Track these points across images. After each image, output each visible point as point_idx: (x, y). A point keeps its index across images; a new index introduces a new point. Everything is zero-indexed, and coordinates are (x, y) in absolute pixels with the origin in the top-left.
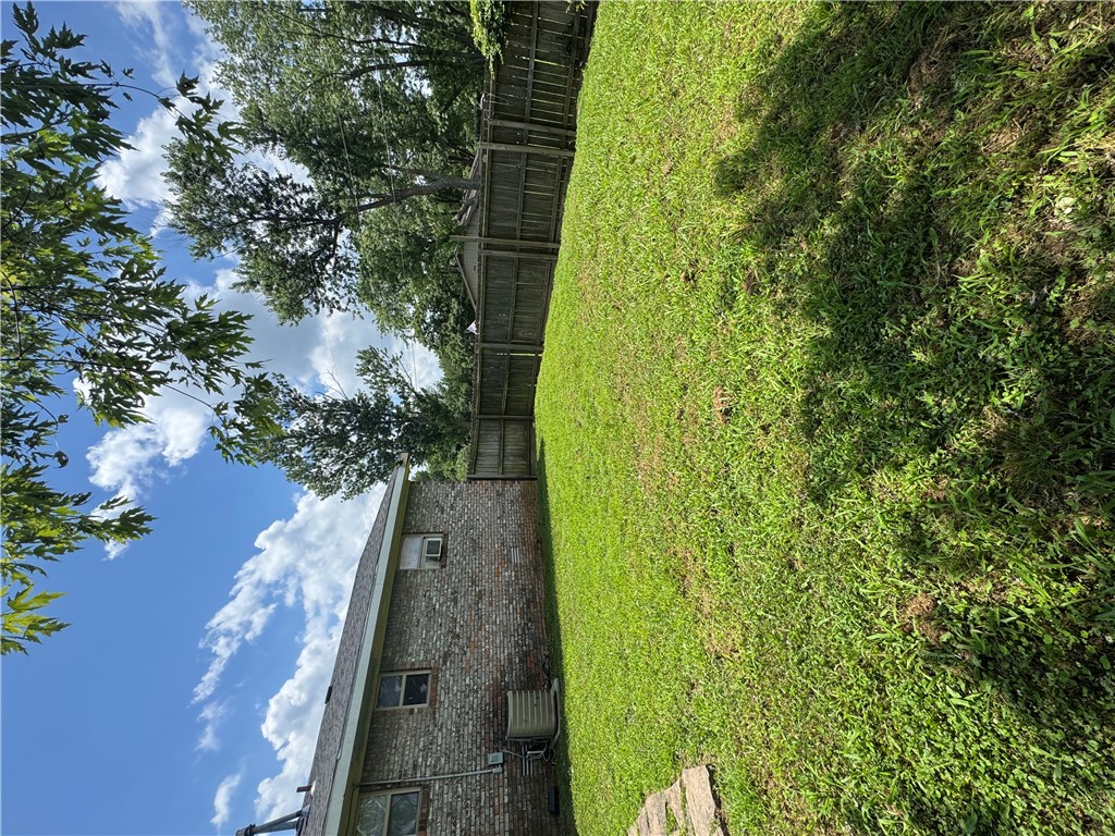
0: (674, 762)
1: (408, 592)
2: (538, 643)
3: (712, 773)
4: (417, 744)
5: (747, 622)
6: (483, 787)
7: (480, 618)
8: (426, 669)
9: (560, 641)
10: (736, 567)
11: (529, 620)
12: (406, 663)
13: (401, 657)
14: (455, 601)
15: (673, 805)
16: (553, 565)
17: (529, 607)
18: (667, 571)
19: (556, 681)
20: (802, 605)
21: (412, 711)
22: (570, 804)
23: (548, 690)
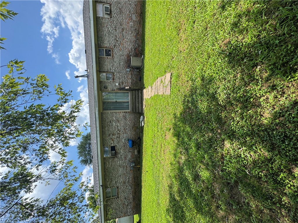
0: (165, 72)
1: (101, 25)
2: (139, 46)
3: (171, 74)
4: (110, 65)
5: (190, 43)
6: (125, 75)
7: (123, 37)
8: (110, 48)
9: (145, 46)
10: (194, 28)
11: (137, 39)
12: (104, 46)
13: (103, 44)
14: (116, 30)
15: (163, 79)
16: (145, 22)
17: (137, 35)
18: (176, 27)
19: (143, 56)
20: (203, 40)
21: (108, 58)
22: (143, 79)
23: (141, 58)
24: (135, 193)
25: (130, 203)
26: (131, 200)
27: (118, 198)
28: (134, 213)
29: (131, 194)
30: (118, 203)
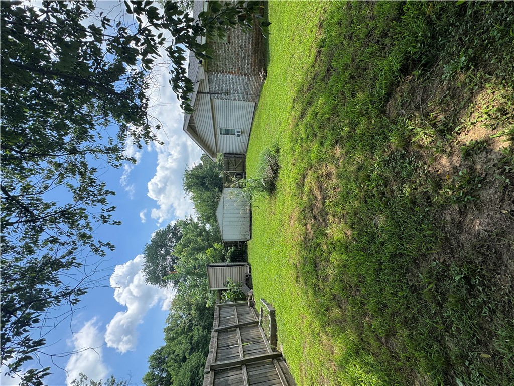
24: (257, 44)
25: (249, 56)
26: (250, 52)
27: (230, 44)
28: (254, 71)
29: (249, 43)
30: (228, 50)
